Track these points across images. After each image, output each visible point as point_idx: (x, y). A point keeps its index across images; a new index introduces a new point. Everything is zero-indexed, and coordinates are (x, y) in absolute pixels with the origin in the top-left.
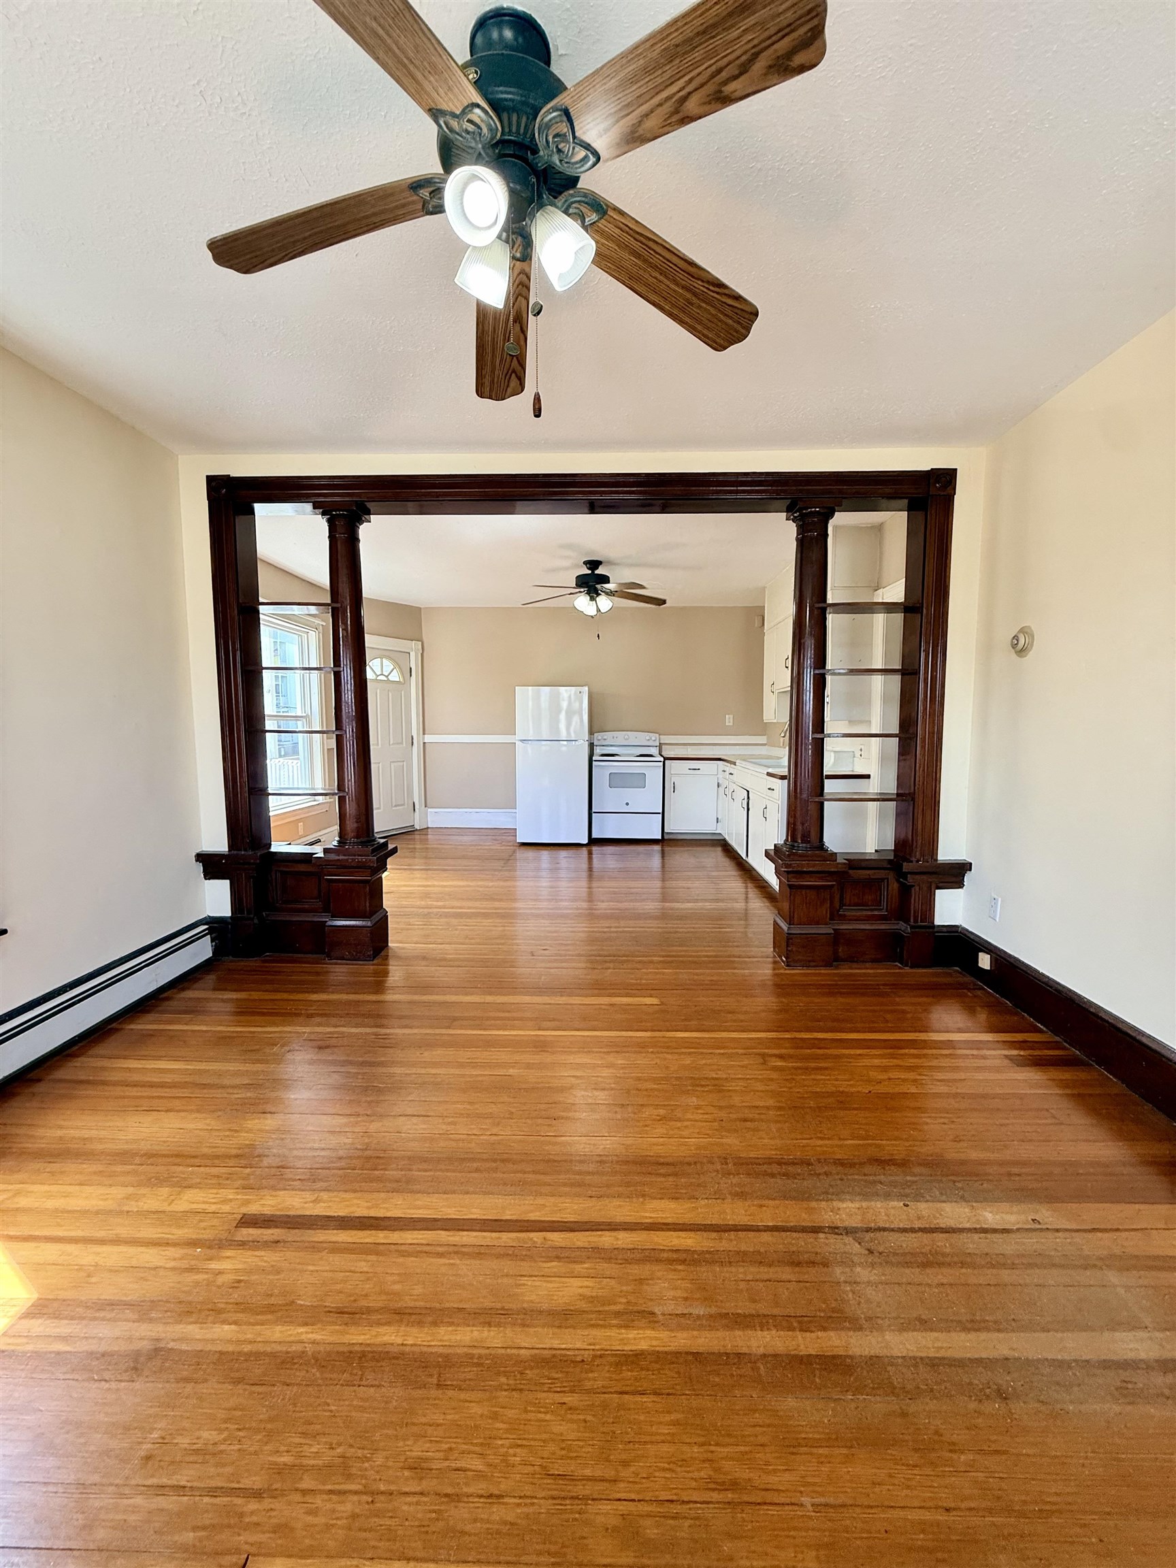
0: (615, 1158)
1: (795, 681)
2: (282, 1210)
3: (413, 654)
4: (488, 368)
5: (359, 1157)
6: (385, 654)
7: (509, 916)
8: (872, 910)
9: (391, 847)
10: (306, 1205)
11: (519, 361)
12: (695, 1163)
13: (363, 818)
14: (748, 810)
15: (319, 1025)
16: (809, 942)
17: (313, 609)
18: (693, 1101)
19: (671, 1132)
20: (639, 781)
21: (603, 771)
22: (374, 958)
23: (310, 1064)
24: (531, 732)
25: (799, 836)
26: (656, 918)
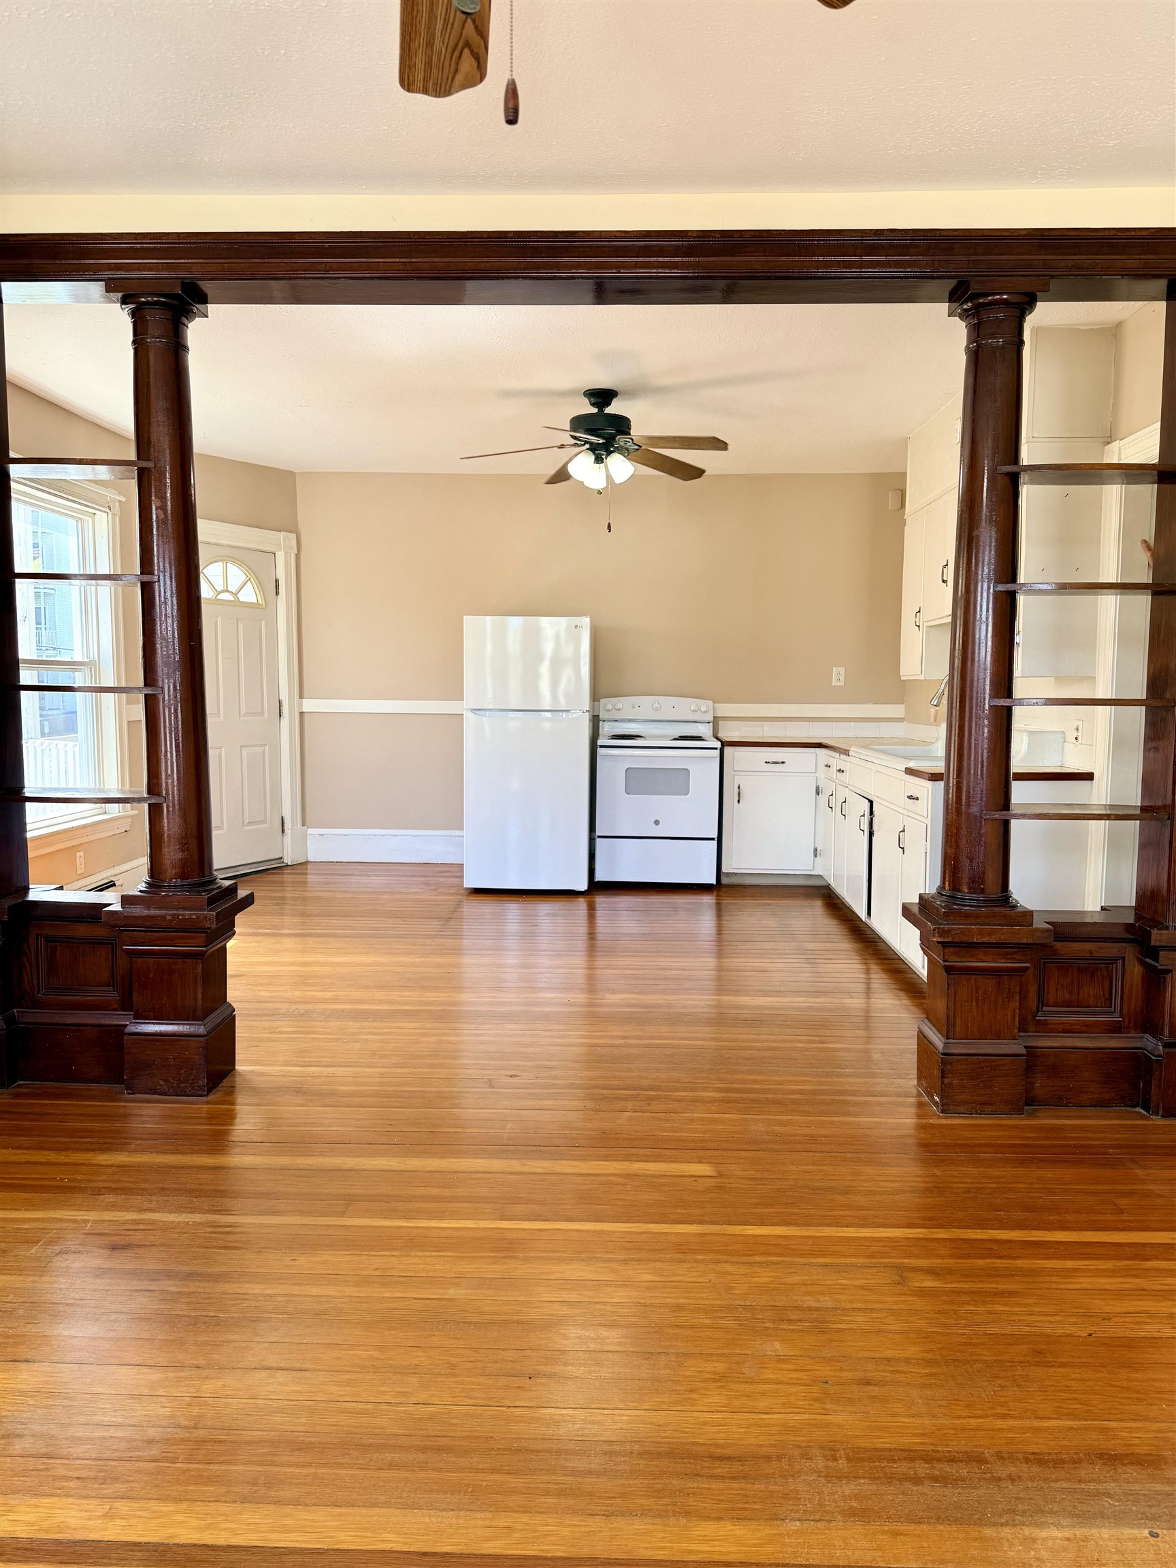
0: (636, 1448)
1: (961, 604)
2: (48, 1532)
3: (280, 556)
4: (422, 40)
5: (182, 1441)
6: (234, 555)
7: (448, 1016)
8: (1095, 1014)
9: (242, 893)
10: (90, 1523)
11: (476, 27)
12: (779, 1458)
13: (193, 843)
14: (871, 834)
15: (113, 1207)
16: (981, 1067)
17: (103, 472)
18: (776, 1347)
19: (736, 1403)
20: (677, 782)
21: (614, 764)
22: (209, 1091)
23: (96, 1276)
24: (490, 695)
25: (965, 880)
26: (709, 1022)
